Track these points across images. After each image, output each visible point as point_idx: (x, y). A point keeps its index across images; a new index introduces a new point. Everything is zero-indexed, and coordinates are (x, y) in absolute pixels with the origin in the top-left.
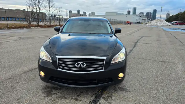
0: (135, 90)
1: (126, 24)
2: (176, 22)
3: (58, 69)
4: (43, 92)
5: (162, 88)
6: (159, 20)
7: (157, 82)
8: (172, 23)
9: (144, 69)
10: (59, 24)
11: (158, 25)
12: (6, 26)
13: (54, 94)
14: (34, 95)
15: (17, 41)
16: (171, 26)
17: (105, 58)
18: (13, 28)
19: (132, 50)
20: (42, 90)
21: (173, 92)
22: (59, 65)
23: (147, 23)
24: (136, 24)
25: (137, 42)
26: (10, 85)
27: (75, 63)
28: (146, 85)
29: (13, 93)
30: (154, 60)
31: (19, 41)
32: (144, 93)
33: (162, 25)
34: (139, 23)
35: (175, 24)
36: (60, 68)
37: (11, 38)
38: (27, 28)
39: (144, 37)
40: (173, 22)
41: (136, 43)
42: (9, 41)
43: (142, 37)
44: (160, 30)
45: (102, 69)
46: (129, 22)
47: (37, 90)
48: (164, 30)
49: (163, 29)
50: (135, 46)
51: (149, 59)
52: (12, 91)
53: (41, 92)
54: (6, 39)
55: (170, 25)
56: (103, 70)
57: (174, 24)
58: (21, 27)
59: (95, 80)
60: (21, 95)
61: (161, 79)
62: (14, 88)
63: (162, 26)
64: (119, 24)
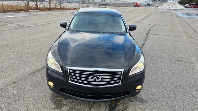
0: (151, 100)
1: (134, 7)
2: (190, 5)
3: (70, 82)
4: (52, 102)
5: (181, 98)
6: (171, 3)
7: (175, 90)
8: (186, 6)
9: (159, 71)
10: (60, 7)
11: (170, 8)
12: (2, 9)
13: (64, 105)
14: (42, 106)
15: (16, 30)
16: (185, 10)
17: (122, 70)
18: (10, 11)
19: (143, 44)
20: (50, 99)
21: (193, 103)
22: (70, 77)
23: (158, 6)
24: (145, 6)
25: (149, 32)
26: (16, 92)
27: (89, 77)
28: (163, 94)
29: (20, 102)
30: (169, 59)
31: (19, 29)
32: (162, 105)
33: (174, 8)
34: (149, 5)
35: (189, 7)
36: (71, 80)
37: (9, 25)
38: (25, 11)
39: (156, 26)
40: (187, 4)
41: (147, 35)
42: (7, 29)
43: (154, 26)
44: (173, 16)
45: (119, 82)
46: (138, 4)
47: (45, 98)
48: (177, 16)
49: (175, 14)
50: (146, 39)
51: (164, 58)
52: (18, 100)
53: (50, 102)
54: (4, 27)
55: (183, 9)
56: (120, 84)
57: (187, 7)
58: (18, 10)
59: (111, 94)
60: (29, 106)
61: (179, 85)
62: (21, 96)
63: (175, 10)
64: (126, 6)
